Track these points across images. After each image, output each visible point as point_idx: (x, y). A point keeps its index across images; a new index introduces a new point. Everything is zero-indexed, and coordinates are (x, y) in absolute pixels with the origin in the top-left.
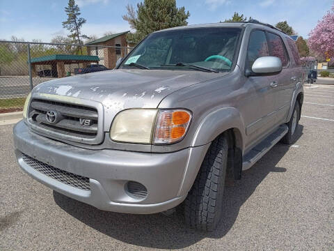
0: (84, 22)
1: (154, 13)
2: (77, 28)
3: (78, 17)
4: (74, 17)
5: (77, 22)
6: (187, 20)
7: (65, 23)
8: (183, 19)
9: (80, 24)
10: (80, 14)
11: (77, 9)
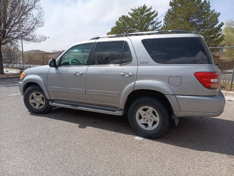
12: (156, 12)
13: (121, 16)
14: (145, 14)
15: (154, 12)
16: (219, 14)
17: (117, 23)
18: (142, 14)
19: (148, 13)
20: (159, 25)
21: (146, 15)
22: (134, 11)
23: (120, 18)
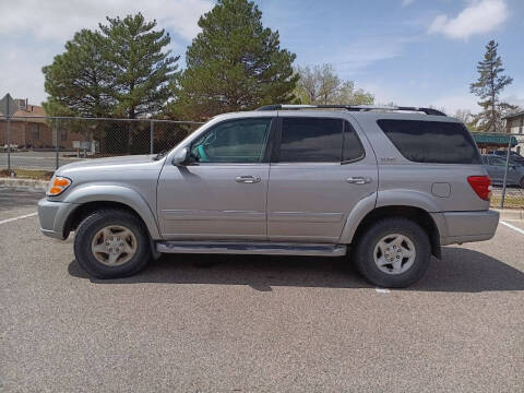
0: (509, 82)
2: (493, 93)
3: (499, 75)
4: (493, 75)
5: (496, 83)
7: (474, 85)
9: (501, 86)
10: (501, 70)
11: (498, 63)
12: (165, 34)
13: (79, 31)
14: (141, 34)
15: (162, 33)
16: (294, 56)
17: (69, 46)
18: (134, 34)
19: (147, 33)
20: (173, 64)
21: (142, 38)
22: (115, 23)
23: (78, 34)
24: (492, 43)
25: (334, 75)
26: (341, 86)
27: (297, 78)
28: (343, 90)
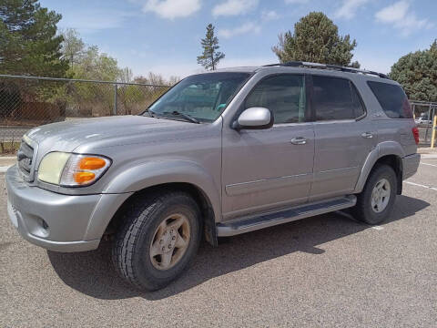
0: (222, 57)
1: (306, 43)
2: (213, 64)
3: (216, 51)
4: (212, 51)
5: (214, 57)
6: (352, 52)
7: (199, 58)
8: (345, 50)
9: (217, 59)
10: (218, 47)
11: (215, 41)
16: (60, 17)
24: (210, 26)
25: (78, 38)
26: (86, 49)
27: (61, 39)
28: (89, 53)
